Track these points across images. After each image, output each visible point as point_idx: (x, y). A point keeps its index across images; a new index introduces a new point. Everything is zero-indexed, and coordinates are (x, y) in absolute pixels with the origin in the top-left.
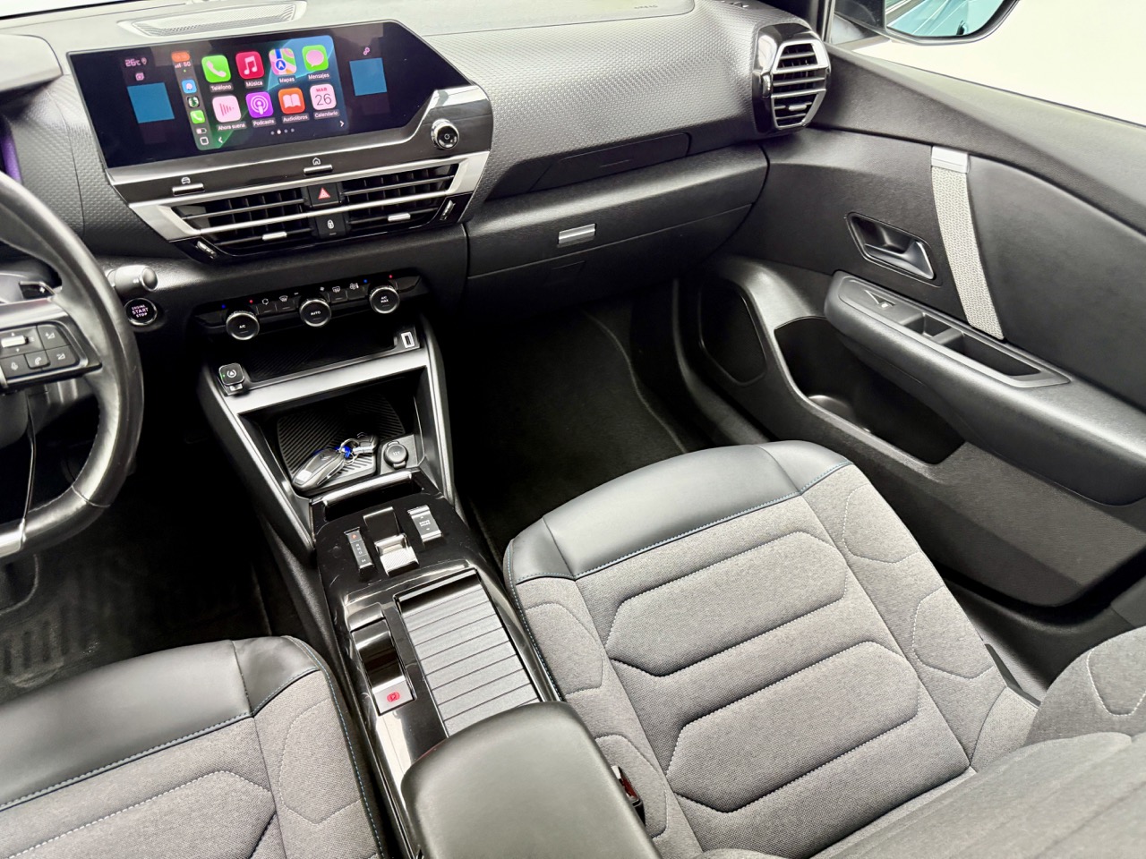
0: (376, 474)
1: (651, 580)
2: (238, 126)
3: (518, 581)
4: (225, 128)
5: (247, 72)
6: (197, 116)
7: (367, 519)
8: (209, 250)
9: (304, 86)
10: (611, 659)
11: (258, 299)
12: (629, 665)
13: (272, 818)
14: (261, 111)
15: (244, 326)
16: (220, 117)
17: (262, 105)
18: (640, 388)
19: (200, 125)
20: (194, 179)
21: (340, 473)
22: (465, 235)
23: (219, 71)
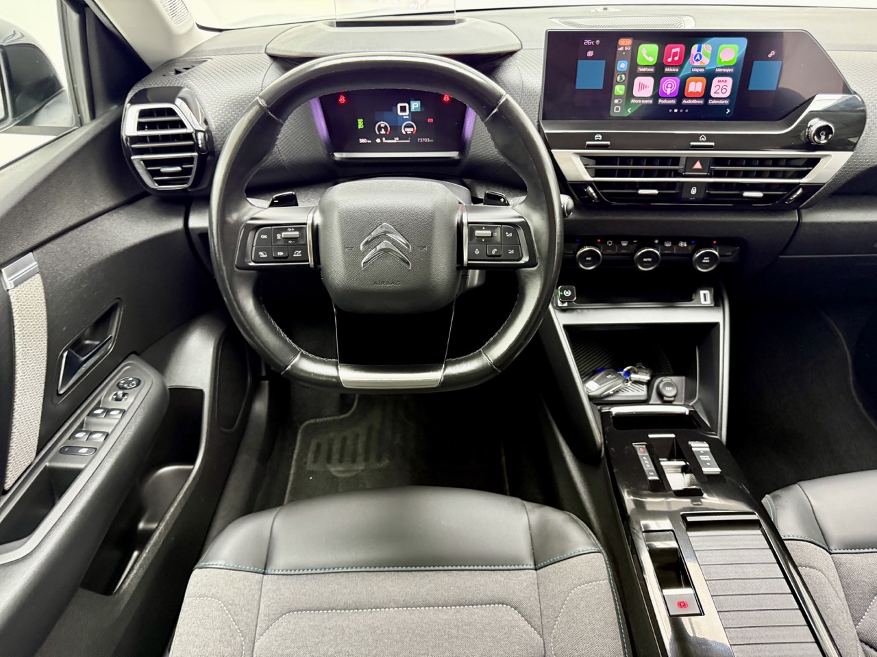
0: (645, 402)
2: (646, 101)
3: (787, 538)
4: (637, 101)
5: (670, 60)
6: (619, 90)
7: (652, 438)
8: (594, 194)
9: (709, 76)
10: (861, 641)
11: (605, 239)
14: (668, 92)
15: (589, 259)
16: (636, 93)
17: (671, 88)
19: (618, 97)
20: (606, 137)
21: (618, 392)
22: (797, 219)
23: (649, 56)
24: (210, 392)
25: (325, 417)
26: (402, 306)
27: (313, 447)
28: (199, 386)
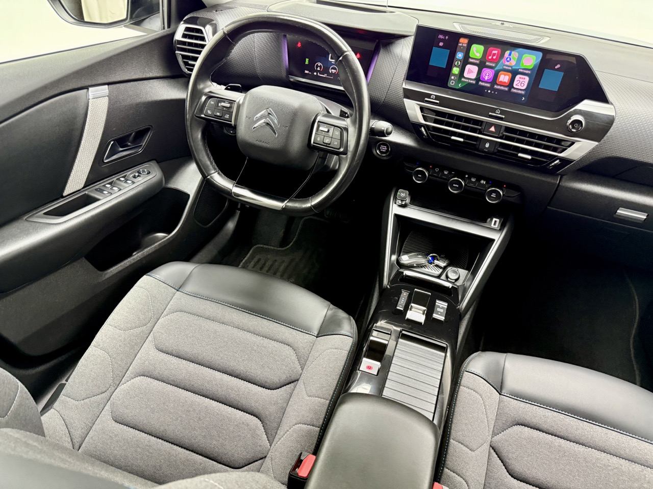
0: (439, 277)
1: (545, 427)
2: (471, 82)
3: (467, 370)
4: (465, 80)
5: (490, 57)
6: (456, 70)
7: (416, 291)
8: (425, 133)
9: (514, 73)
10: (491, 446)
11: (435, 166)
12: (499, 457)
13: (295, 381)
14: (486, 78)
15: (420, 176)
16: (466, 75)
17: (488, 76)
18: (634, 338)
19: (454, 75)
20: (437, 98)
21: (422, 267)
22: (558, 182)
23: (477, 53)
24: (193, 197)
25: (270, 246)
26: (270, 159)
27: (256, 259)
28: (189, 192)
